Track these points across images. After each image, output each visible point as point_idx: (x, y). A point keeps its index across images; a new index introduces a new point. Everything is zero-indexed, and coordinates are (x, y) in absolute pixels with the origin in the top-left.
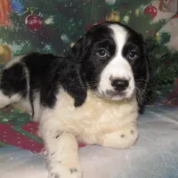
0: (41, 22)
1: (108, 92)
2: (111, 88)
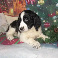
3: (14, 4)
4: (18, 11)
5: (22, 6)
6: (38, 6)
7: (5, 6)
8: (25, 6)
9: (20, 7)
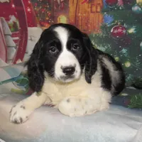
0: (124, 31)
1: (62, 77)
2: (63, 74)
3: (70, 5)
4: (80, 22)
5: (91, 7)
6: (135, 8)
7: (47, 8)
8: (99, 10)
9: (85, 12)
